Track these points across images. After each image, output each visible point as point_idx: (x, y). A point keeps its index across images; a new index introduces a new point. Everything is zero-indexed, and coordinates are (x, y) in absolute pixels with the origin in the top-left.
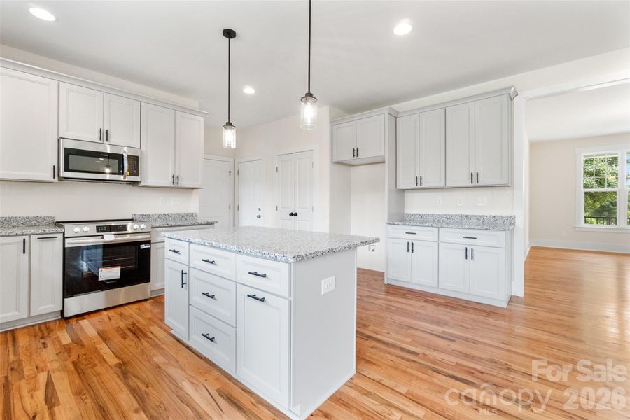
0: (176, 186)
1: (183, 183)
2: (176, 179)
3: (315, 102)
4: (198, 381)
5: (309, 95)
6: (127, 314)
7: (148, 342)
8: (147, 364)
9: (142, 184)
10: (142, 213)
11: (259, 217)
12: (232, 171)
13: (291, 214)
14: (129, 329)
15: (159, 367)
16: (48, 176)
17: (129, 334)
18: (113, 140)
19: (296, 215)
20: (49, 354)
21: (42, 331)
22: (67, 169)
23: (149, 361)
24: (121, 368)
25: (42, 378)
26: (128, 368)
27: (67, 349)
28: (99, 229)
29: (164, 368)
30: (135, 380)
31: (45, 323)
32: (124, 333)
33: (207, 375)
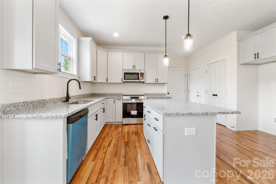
0: (156, 83)
1: (160, 82)
2: (157, 80)
3: (192, 38)
4: (143, 156)
5: (189, 35)
6: (137, 127)
7: (138, 138)
8: (133, 144)
9: (145, 83)
10: (146, 93)
11: (198, 96)
12: (186, 74)
13: (214, 95)
14: (135, 132)
15: (136, 147)
16: (120, 81)
17: (134, 133)
18: (136, 68)
19: (216, 95)
20: (115, 133)
21: (117, 126)
22: (125, 79)
23: (134, 144)
24: (127, 143)
25: (111, 138)
26: (128, 144)
27: (119, 133)
28: (132, 98)
29: (137, 147)
30: (128, 148)
31: (118, 124)
32: (133, 133)
33: (147, 156)
